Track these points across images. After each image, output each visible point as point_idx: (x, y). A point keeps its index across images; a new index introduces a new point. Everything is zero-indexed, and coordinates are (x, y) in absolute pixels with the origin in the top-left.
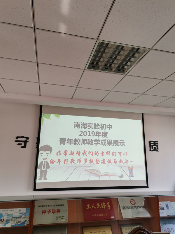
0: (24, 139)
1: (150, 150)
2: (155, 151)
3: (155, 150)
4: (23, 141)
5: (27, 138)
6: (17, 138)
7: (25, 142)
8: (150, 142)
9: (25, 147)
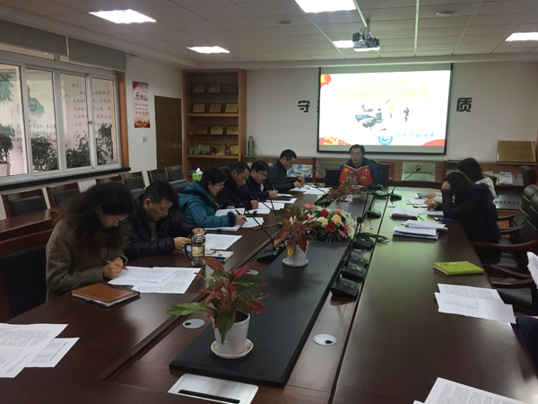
0: (305, 104)
1: (458, 110)
2: (465, 112)
3: (465, 109)
4: (305, 105)
5: (309, 102)
6: (299, 102)
7: (307, 106)
8: (459, 99)
9: (307, 111)
